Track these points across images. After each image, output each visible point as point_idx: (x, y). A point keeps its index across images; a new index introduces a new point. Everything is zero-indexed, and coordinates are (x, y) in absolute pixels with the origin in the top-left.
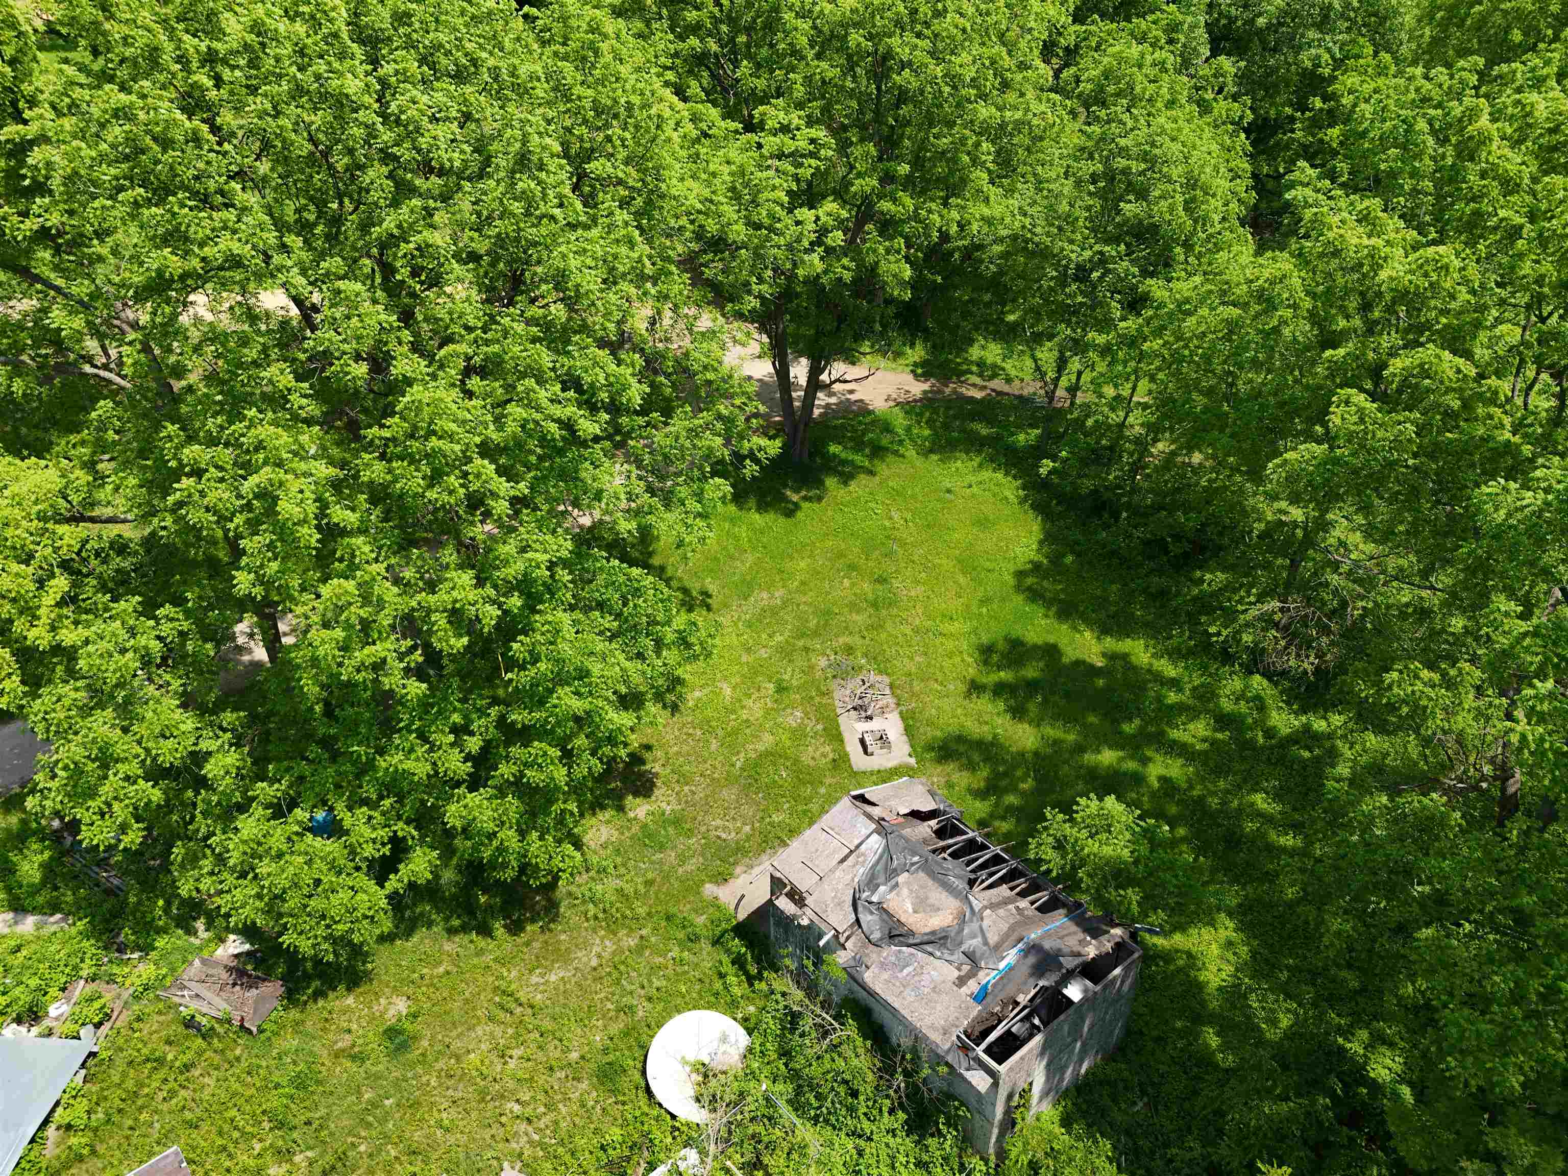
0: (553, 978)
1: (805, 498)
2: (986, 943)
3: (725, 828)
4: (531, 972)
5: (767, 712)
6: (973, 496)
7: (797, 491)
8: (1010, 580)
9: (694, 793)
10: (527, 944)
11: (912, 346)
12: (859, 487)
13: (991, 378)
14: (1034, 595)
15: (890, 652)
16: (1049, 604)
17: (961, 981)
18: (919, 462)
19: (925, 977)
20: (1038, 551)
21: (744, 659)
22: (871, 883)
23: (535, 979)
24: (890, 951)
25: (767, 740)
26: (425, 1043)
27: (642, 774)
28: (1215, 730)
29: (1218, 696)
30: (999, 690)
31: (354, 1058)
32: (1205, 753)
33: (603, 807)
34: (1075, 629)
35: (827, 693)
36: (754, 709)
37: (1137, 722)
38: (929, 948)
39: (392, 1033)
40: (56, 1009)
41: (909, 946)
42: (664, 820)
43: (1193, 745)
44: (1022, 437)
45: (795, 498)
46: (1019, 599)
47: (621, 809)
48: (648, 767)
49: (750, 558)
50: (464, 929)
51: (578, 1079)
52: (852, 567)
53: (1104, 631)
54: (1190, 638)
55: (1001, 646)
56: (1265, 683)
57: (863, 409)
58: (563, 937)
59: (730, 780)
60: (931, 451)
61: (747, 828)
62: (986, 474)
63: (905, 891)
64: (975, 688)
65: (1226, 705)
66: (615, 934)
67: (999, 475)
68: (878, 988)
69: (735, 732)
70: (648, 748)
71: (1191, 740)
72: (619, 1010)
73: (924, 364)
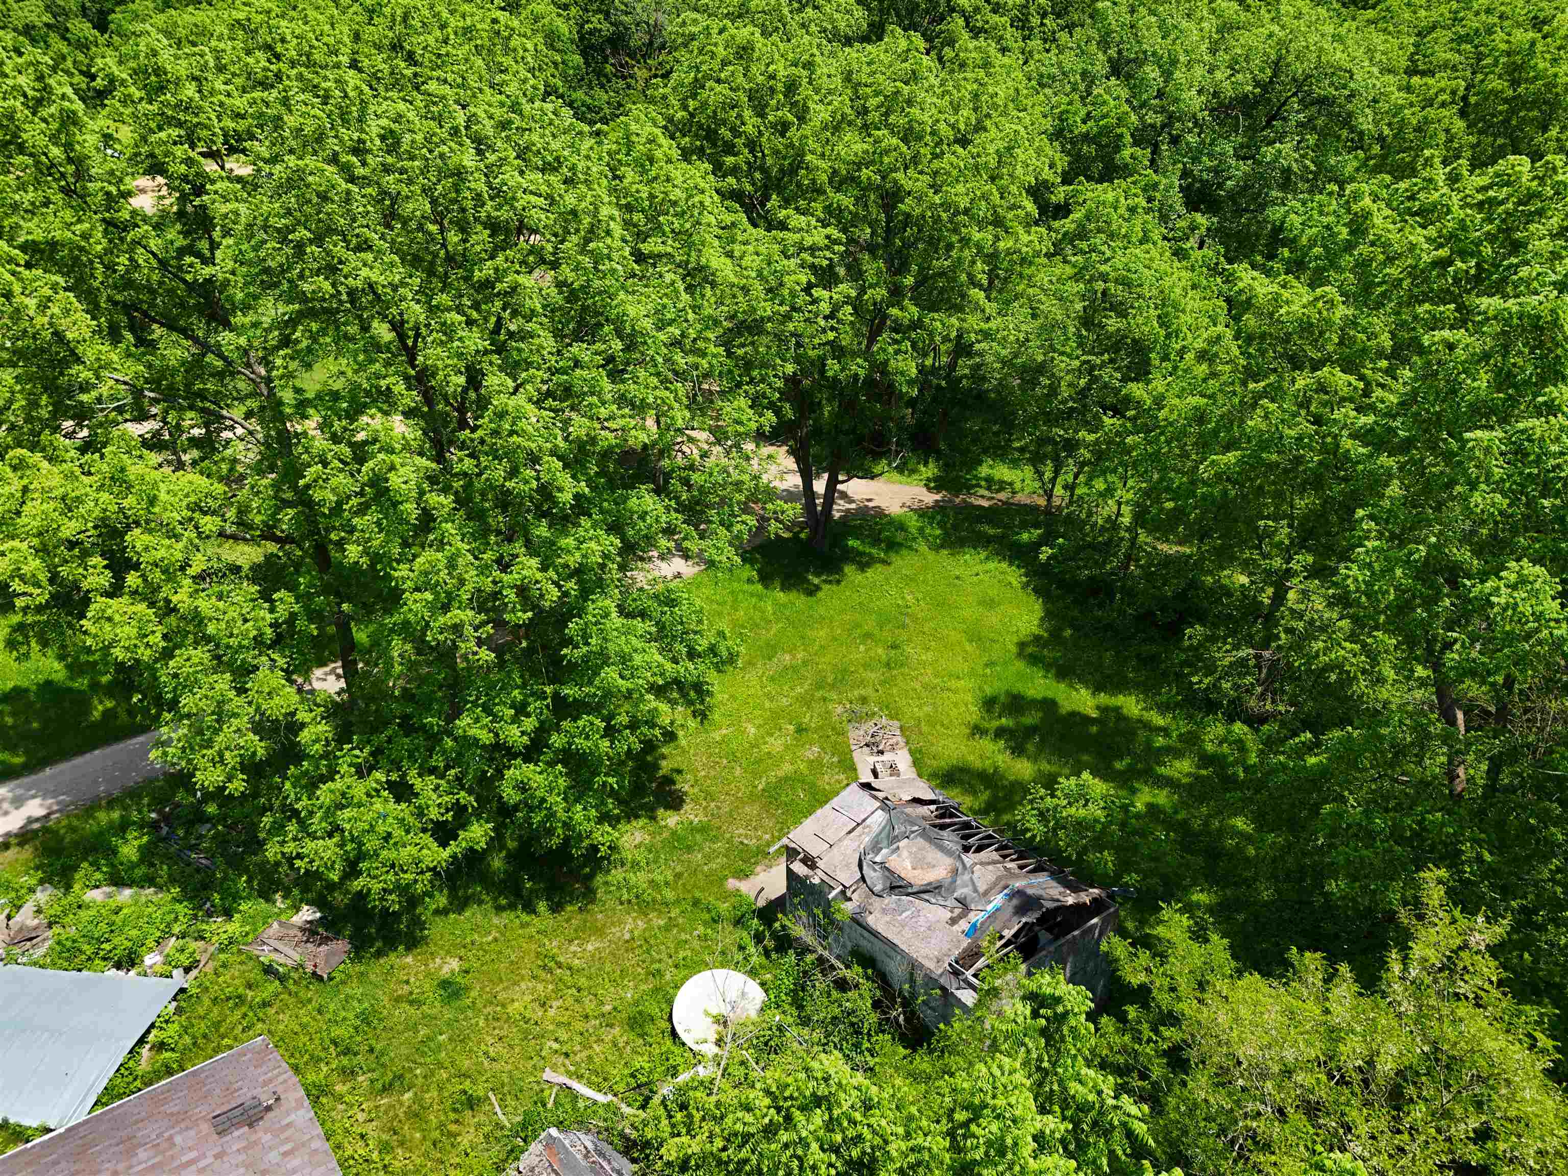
0: (590, 947)
1: (825, 581)
2: (975, 890)
3: (746, 836)
4: (571, 941)
5: (787, 747)
6: (981, 581)
7: (818, 575)
8: (1014, 649)
9: (719, 808)
10: (568, 920)
11: (926, 464)
12: (874, 574)
13: (998, 491)
14: (1034, 660)
15: (902, 703)
16: (1047, 667)
17: (953, 921)
18: (931, 556)
19: (922, 919)
20: (1040, 626)
21: (767, 705)
22: (876, 847)
23: (573, 948)
24: (891, 900)
25: (787, 768)
26: (474, 994)
27: (671, 793)
28: (1199, 767)
29: (1203, 741)
30: (999, 733)
31: (411, 1003)
32: (1190, 785)
33: (637, 817)
34: (1071, 686)
35: (843, 733)
36: (775, 744)
37: (1127, 761)
38: (925, 896)
39: (445, 984)
40: (150, 959)
41: (908, 895)
42: (693, 829)
43: (1179, 780)
44: (1025, 536)
45: (816, 581)
46: (1020, 665)
47: (653, 818)
48: (678, 787)
49: (775, 628)
50: (512, 907)
51: (611, 1026)
52: (868, 636)
53: (1098, 688)
54: (1178, 694)
55: (1002, 698)
56: (1246, 728)
57: (880, 513)
58: (600, 916)
59: (753, 798)
60: (942, 546)
61: (768, 836)
62: (991, 565)
63: (905, 854)
64: (977, 731)
65: (1209, 747)
66: (646, 915)
67: (1004, 565)
68: (881, 928)
69: (759, 761)
70: (679, 772)
71: (1177, 775)
72: (649, 973)
73: (936, 479)
